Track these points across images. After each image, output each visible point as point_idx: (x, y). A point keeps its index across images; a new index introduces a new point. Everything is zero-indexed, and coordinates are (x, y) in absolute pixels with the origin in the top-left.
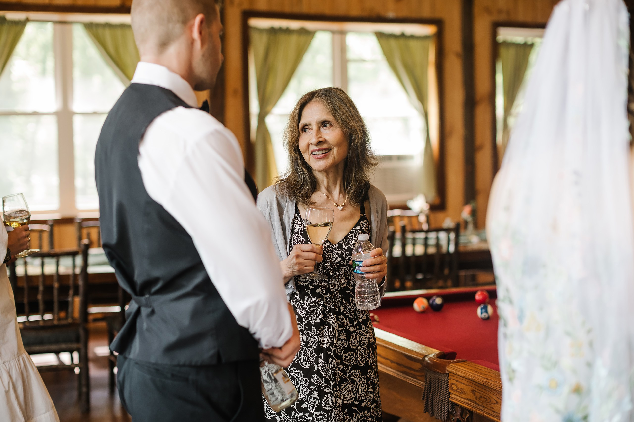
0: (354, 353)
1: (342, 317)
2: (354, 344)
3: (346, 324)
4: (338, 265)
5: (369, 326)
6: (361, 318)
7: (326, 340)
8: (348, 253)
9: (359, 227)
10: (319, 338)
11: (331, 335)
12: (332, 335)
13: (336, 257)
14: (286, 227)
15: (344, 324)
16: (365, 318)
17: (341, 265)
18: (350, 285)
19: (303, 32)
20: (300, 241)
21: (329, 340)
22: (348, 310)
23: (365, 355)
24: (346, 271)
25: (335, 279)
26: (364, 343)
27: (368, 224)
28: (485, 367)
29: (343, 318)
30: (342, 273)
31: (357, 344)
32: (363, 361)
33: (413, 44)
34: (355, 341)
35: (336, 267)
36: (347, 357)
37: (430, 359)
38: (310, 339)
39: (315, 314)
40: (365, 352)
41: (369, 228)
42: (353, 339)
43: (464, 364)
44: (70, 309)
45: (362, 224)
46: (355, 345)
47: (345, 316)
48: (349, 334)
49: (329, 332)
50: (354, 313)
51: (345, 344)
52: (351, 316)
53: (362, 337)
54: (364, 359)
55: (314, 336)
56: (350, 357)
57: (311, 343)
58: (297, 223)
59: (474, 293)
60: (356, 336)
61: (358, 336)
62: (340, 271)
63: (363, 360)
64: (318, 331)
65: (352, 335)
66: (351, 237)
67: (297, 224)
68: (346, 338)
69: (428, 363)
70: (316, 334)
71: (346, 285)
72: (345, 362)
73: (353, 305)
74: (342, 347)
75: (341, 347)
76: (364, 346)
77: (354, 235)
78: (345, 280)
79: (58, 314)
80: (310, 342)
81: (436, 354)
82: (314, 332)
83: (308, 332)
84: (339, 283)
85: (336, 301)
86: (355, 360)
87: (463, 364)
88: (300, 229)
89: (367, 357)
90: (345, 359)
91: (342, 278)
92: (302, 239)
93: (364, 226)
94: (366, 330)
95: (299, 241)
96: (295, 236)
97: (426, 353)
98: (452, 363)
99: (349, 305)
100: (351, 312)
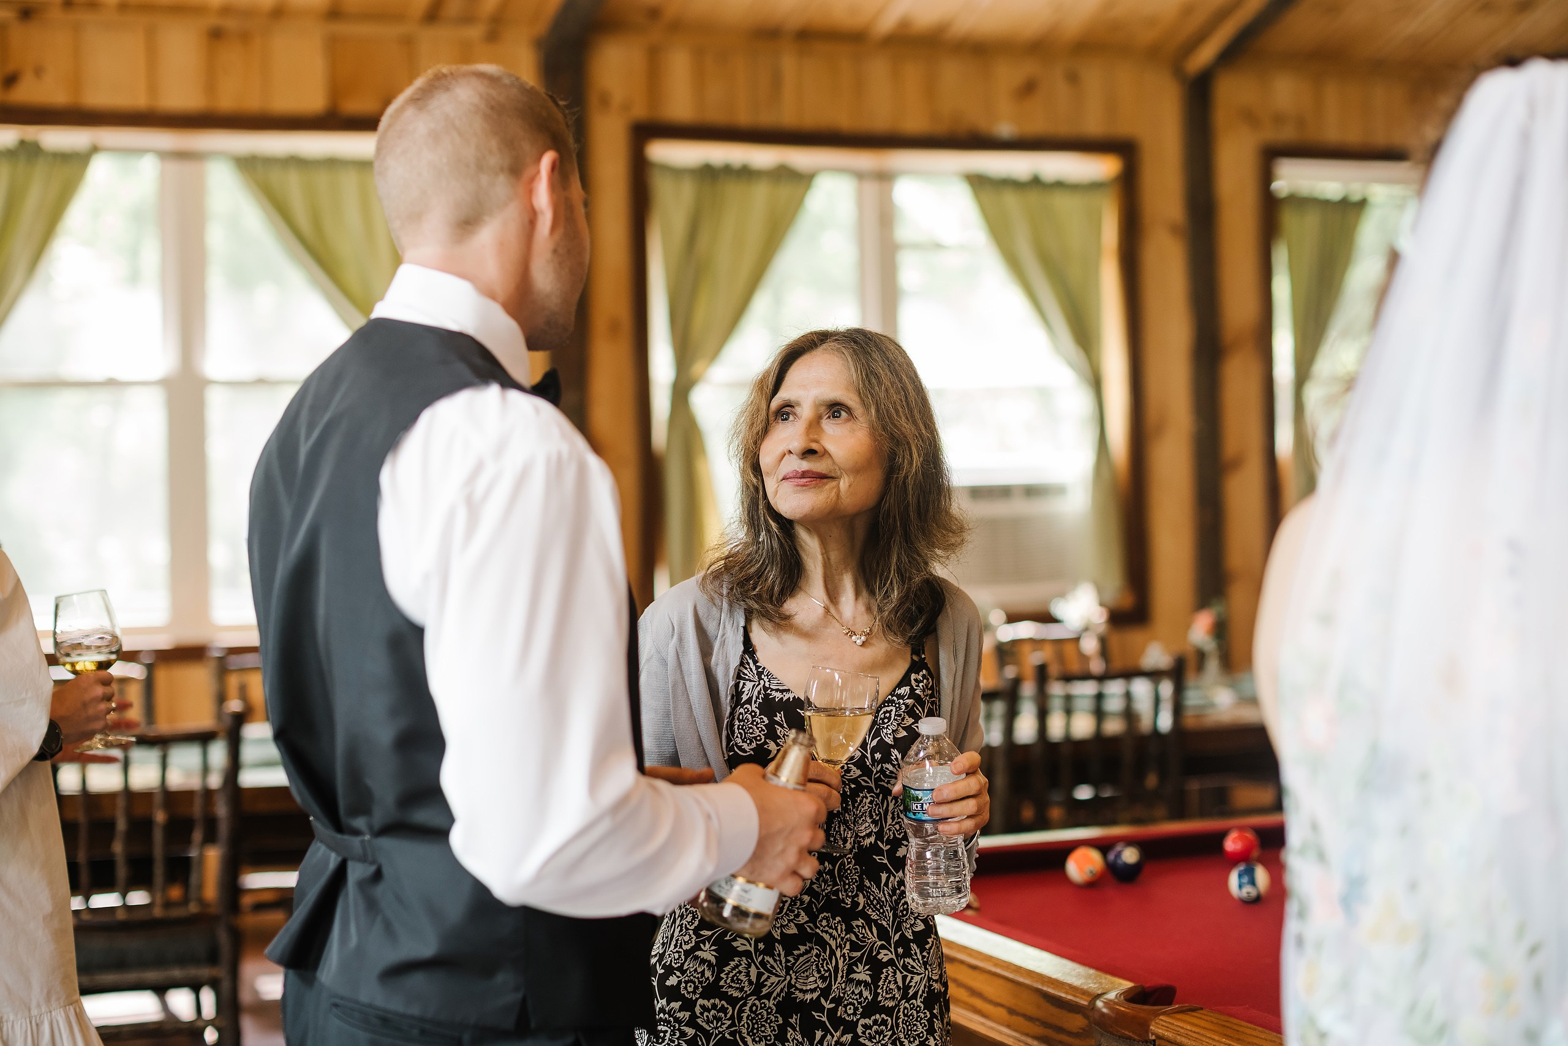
0: (888, 1018)
1: (860, 922)
2: (890, 995)
3: (871, 942)
4: (853, 786)
5: (931, 948)
6: (910, 927)
7: (810, 982)
8: (878, 756)
9: (907, 688)
10: (790, 975)
11: (824, 970)
12: (826, 969)
13: (848, 767)
14: (720, 689)
15: (865, 942)
16: (920, 927)
17: (860, 788)
18: (885, 839)
19: (783, 174)
20: (755, 723)
21: (819, 982)
22: (875, 906)
23: (918, 1023)
24: (875, 803)
25: (845, 822)
26: (916, 993)
27: (930, 679)
28: (1250, 1025)
29: (863, 927)
30: (863, 807)
31: (897, 996)
32: (912, 1039)
33: (1063, 202)
34: (892, 986)
35: (848, 793)
36: (870, 1028)
37: (1107, 1004)
38: (769, 977)
39: (786, 913)
40: (918, 1017)
41: (933, 692)
42: (887, 981)
43: (1197, 1017)
44: (194, 879)
45: (916, 680)
46: (891, 998)
47: (869, 921)
48: (876, 967)
49: (819, 961)
50: (891, 914)
51: (866, 994)
52: (884, 920)
53: (912, 978)
54: (915, 1033)
55: (778, 970)
56: (877, 1027)
57: (769, 987)
58: (747, 677)
59: (1222, 835)
60: (895, 973)
61: (901, 973)
62: (860, 804)
63: (912, 1037)
64: (790, 958)
65: (884, 971)
66: (888, 715)
67: (747, 680)
68: (869, 979)
69: (1103, 1014)
70: (784, 965)
71: (872, 839)
72: (863, 1042)
73: (888, 893)
74: (858, 1002)
75: (855, 1002)
76: (916, 1000)
77: (894, 709)
78: (872, 826)
79: (164, 890)
80: (767, 985)
81: (1123, 991)
82: (780, 958)
83: (763, 958)
84: (857, 834)
85: (847, 882)
86: (891, 1036)
87: (1194, 1016)
88: (756, 693)
89: (925, 1028)
90: (864, 1033)
91: (863, 820)
92: (761, 719)
93: (921, 685)
94: (922, 959)
95: (752, 723)
96: (742, 710)
97: (1099, 989)
98: (1164, 1014)
99: (880, 893)
100: (883, 910)
